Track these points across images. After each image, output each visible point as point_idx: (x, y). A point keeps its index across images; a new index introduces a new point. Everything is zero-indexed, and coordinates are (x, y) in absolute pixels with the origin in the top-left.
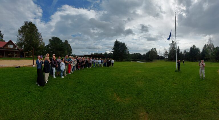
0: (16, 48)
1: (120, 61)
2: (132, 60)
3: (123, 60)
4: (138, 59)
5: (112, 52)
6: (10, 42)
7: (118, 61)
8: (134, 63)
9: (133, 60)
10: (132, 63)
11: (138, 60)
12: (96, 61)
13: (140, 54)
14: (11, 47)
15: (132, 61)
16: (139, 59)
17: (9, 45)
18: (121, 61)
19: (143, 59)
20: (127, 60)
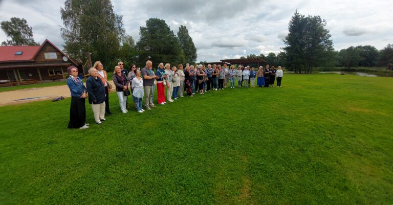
0: (65, 59)
1: (305, 73)
2: (339, 68)
3: (314, 68)
4: (360, 65)
5: (284, 49)
6: (48, 46)
7: (300, 73)
8: (348, 77)
9: (343, 68)
10: (337, 78)
11: (362, 68)
12: (237, 73)
13: (370, 50)
14: (53, 56)
15: (338, 73)
16: (366, 65)
17: (47, 52)
18: (308, 71)
19: (380, 66)
20: (324, 71)
